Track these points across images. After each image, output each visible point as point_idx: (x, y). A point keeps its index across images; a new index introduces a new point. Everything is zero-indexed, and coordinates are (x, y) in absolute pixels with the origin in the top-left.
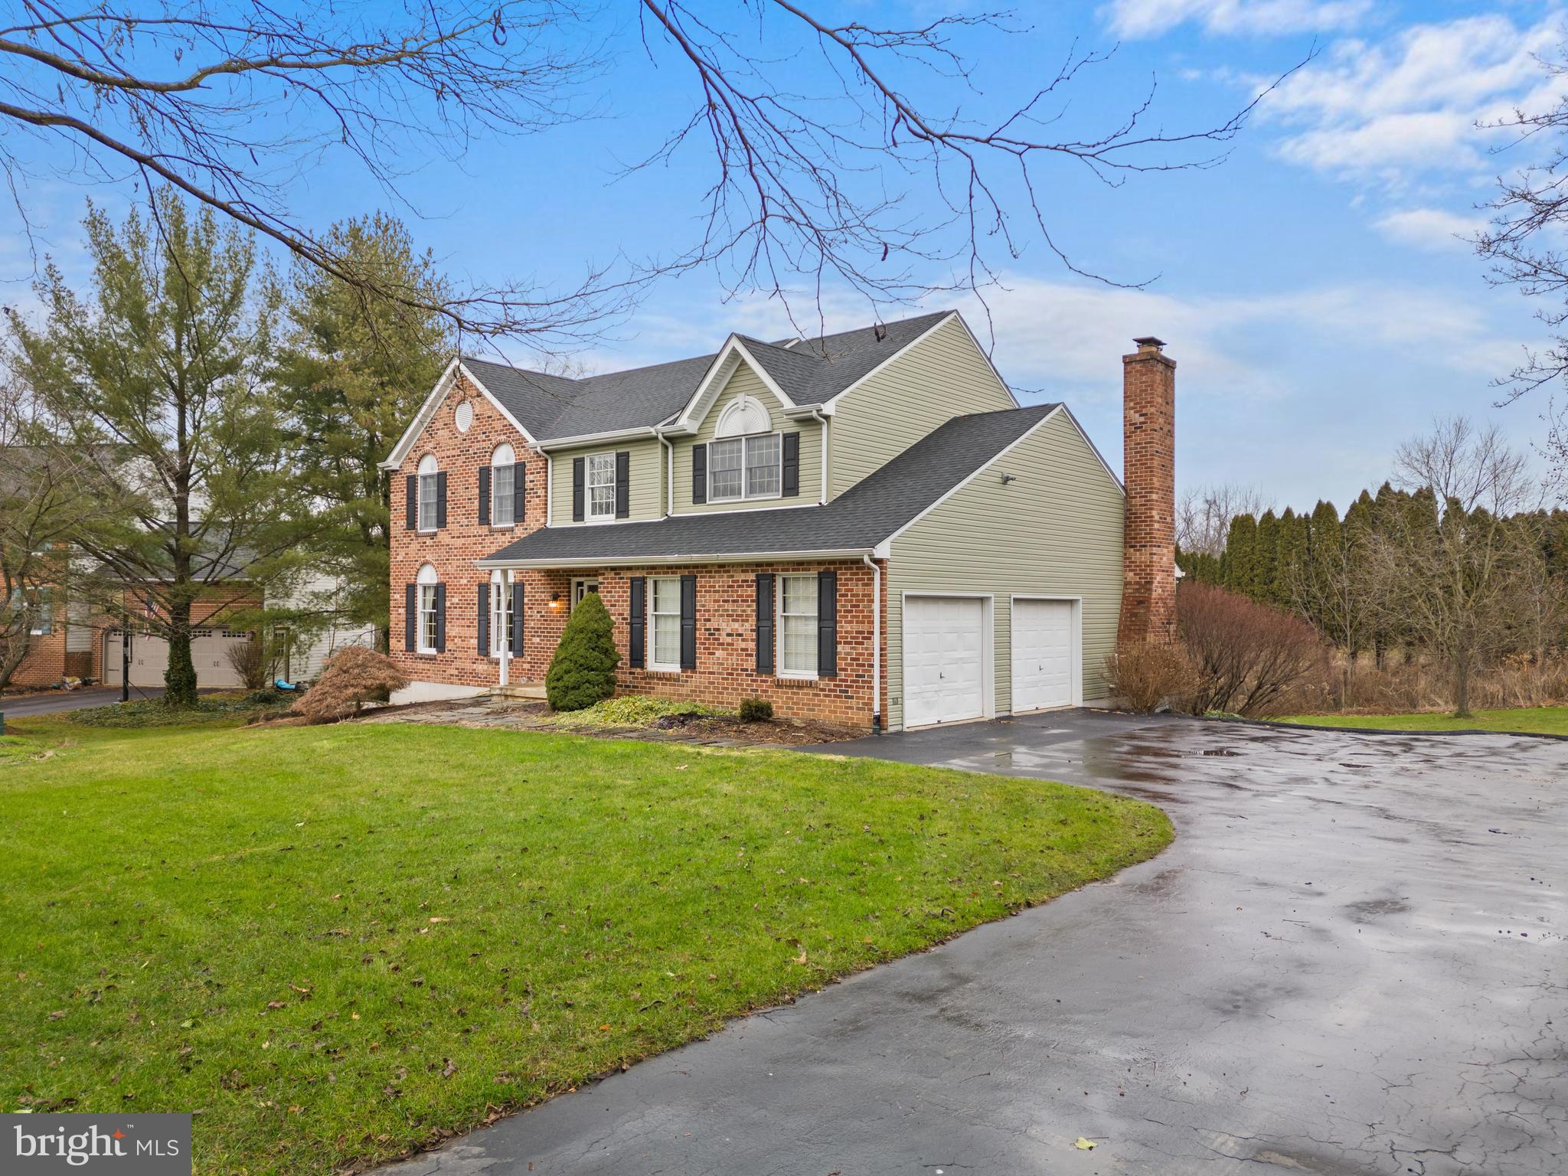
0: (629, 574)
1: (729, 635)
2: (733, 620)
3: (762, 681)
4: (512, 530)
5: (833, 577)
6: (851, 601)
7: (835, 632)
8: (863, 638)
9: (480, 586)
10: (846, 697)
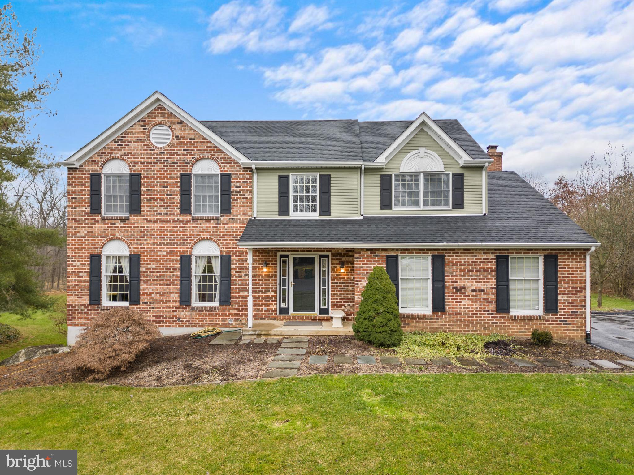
0: (384, 253)
1: (472, 291)
2: (476, 282)
3: (500, 317)
4: (218, 219)
5: (555, 258)
6: (568, 271)
7: (557, 288)
8: (577, 291)
9: (182, 257)
10: (564, 324)
